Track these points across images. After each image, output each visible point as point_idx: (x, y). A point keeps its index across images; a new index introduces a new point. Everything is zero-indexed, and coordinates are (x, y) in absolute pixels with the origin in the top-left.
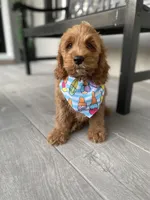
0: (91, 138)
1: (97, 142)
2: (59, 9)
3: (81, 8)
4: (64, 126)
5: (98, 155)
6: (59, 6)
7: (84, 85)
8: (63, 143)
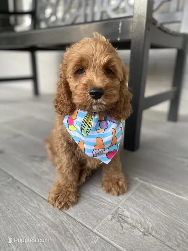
0: (109, 191)
1: (118, 194)
2: (19, 13)
3: (54, 13)
4: (70, 178)
5: (127, 213)
6: (19, 9)
7: (100, 121)
8: (74, 203)
